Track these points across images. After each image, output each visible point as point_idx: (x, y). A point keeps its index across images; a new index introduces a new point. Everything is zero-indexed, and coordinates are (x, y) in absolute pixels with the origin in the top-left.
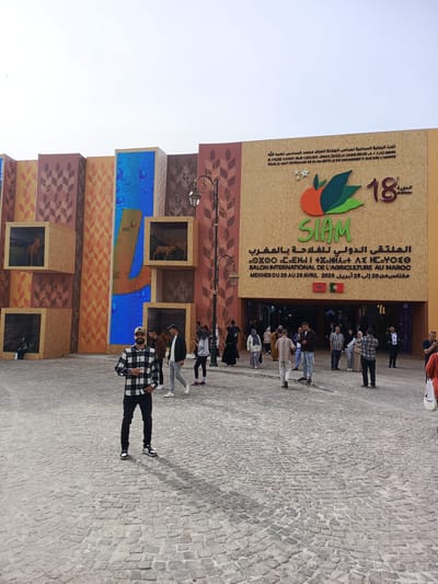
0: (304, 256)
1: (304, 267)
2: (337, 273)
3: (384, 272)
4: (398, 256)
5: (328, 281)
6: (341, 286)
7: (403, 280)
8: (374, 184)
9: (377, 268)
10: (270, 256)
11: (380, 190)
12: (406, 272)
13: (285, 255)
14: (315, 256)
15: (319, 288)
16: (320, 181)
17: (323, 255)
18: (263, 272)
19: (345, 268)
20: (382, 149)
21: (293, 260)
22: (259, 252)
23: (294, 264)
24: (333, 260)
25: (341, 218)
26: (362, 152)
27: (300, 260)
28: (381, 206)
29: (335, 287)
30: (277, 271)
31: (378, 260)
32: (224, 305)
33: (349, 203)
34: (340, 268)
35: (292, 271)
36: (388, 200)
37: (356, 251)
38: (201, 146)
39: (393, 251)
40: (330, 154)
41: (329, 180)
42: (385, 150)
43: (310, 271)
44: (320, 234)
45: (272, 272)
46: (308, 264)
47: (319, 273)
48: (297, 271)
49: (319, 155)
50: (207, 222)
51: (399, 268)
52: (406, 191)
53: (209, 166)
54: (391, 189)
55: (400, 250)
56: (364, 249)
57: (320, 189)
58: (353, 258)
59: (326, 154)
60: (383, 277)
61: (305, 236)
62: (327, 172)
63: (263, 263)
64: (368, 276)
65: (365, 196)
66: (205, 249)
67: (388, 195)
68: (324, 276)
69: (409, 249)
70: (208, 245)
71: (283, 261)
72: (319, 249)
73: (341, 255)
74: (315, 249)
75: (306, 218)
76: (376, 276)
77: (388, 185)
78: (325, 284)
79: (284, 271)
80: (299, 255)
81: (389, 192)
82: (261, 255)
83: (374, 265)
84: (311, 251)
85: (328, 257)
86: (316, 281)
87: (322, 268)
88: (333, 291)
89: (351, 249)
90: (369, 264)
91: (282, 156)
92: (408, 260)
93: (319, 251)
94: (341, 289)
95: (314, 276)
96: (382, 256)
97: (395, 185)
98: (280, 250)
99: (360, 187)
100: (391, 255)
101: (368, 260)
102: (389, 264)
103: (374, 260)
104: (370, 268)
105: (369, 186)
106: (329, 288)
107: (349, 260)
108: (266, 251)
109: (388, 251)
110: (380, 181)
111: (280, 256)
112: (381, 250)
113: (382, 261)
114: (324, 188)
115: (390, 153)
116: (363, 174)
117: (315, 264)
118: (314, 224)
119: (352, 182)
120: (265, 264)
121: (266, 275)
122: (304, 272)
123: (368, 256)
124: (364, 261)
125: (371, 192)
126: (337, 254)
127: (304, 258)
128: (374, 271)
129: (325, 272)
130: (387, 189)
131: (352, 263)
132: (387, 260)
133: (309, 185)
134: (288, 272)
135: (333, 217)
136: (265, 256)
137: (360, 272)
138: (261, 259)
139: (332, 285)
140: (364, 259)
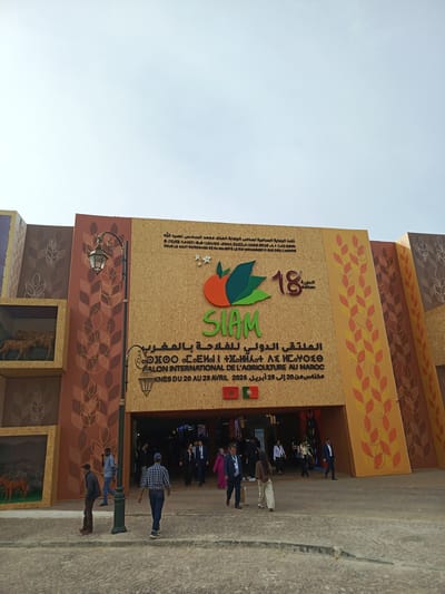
0: (211, 354)
1: (212, 368)
2: (249, 374)
3: (299, 372)
4: (310, 353)
5: (240, 384)
6: (255, 390)
7: (318, 381)
8: (278, 277)
9: (292, 367)
10: (170, 354)
11: (286, 283)
12: (320, 372)
13: (188, 352)
14: (223, 354)
15: (229, 393)
16: (224, 270)
17: (232, 352)
18: (161, 375)
19: (257, 368)
20: (282, 241)
21: (198, 359)
22: (155, 349)
23: (200, 365)
24: (243, 359)
25: (248, 310)
26: (264, 243)
27: (207, 359)
28: (287, 299)
29: (249, 392)
30: (178, 374)
31: (292, 359)
32: (105, 425)
33: (256, 295)
34: (252, 368)
35: (197, 373)
36: (294, 294)
37: (268, 348)
38: (79, 217)
39: (305, 349)
40: (233, 242)
41: (233, 269)
42: (286, 244)
43: (219, 373)
44: (228, 329)
45: (172, 374)
46: (216, 364)
47: (229, 374)
48: (203, 373)
49: (220, 242)
50: (84, 309)
51: (313, 367)
52: (309, 285)
53: (89, 241)
54: (295, 282)
55: (311, 348)
56: (276, 346)
57: (225, 278)
58: (265, 355)
59: (226, 241)
60: (298, 378)
61: (210, 330)
62: (231, 261)
63: (160, 364)
64: (283, 376)
65: (270, 288)
66: (79, 345)
67: (292, 288)
68: (235, 378)
69: (320, 346)
70: (84, 339)
71: (185, 360)
72: (227, 344)
73: (252, 352)
74: (223, 346)
75: (209, 309)
76: (290, 377)
77: (292, 278)
78: (237, 388)
79: (187, 374)
80: (205, 353)
81: (294, 286)
82: (157, 353)
83: (288, 364)
84: (218, 347)
85: (238, 354)
86: (227, 384)
87: (232, 368)
88: (246, 397)
89: (262, 346)
90: (282, 363)
91: (180, 238)
92: (320, 358)
93: (228, 347)
94: (254, 393)
95: (224, 378)
96: (295, 354)
97: (298, 279)
98: (182, 346)
99: (265, 278)
100: (303, 353)
101: (281, 358)
102: (303, 363)
103: (287, 358)
104: (283, 367)
105: (275, 278)
106: (241, 392)
107: (261, 359)
108: (165, 347)
109: (300, 349)
110: (284, 274)
111: (181, 354)
112: (292, 347)
113: (295, 360)
114: (228, 276)
115: (290, 247)
116: (267, 265)
117: (223, 363)
118: (219, 316)
119: (256, 272)
120: (163, 364)
121: (164, 379)
122: (211, 373)
123: (281, 354)
124: (277, 360)
125: (276, 284)
126: (248, 351)
127: (210, 357)
128: (288, 372)
129: (236, 373)
130: (291, 283)
131: (265, 362)
132: (300, 358)
133: (211, 272)
134: (192, 374)
135: (240, 309)
136: (164, 354)
137: (273, 372)
138: (158, 358)
139: (245, 389)
140: (277, 357)
